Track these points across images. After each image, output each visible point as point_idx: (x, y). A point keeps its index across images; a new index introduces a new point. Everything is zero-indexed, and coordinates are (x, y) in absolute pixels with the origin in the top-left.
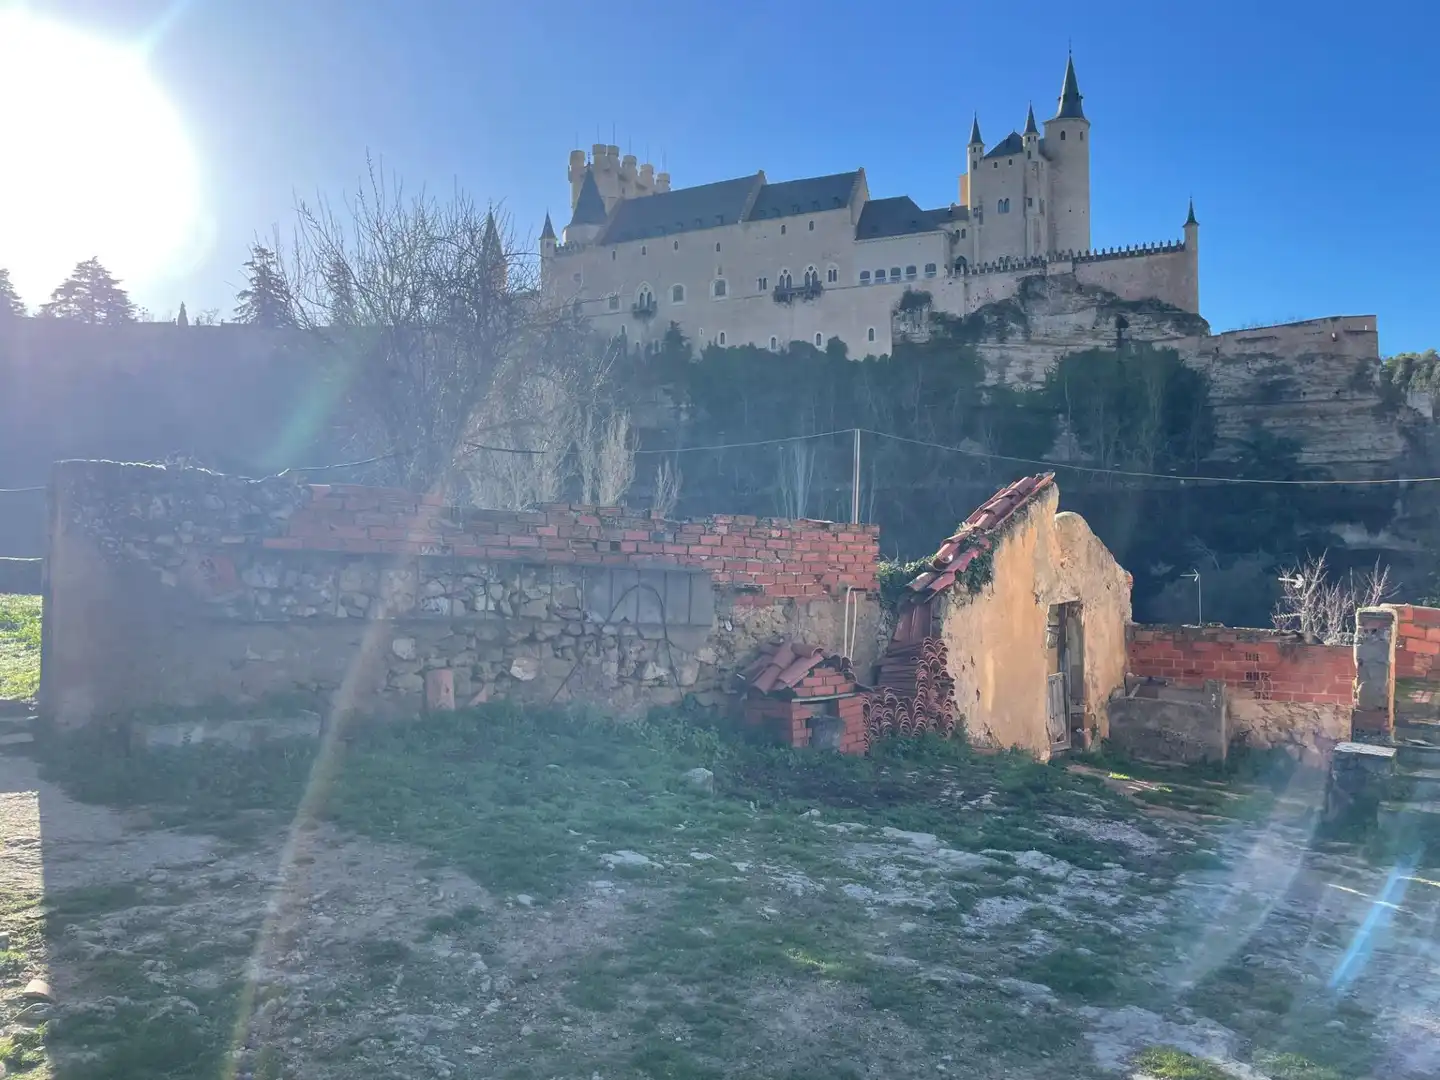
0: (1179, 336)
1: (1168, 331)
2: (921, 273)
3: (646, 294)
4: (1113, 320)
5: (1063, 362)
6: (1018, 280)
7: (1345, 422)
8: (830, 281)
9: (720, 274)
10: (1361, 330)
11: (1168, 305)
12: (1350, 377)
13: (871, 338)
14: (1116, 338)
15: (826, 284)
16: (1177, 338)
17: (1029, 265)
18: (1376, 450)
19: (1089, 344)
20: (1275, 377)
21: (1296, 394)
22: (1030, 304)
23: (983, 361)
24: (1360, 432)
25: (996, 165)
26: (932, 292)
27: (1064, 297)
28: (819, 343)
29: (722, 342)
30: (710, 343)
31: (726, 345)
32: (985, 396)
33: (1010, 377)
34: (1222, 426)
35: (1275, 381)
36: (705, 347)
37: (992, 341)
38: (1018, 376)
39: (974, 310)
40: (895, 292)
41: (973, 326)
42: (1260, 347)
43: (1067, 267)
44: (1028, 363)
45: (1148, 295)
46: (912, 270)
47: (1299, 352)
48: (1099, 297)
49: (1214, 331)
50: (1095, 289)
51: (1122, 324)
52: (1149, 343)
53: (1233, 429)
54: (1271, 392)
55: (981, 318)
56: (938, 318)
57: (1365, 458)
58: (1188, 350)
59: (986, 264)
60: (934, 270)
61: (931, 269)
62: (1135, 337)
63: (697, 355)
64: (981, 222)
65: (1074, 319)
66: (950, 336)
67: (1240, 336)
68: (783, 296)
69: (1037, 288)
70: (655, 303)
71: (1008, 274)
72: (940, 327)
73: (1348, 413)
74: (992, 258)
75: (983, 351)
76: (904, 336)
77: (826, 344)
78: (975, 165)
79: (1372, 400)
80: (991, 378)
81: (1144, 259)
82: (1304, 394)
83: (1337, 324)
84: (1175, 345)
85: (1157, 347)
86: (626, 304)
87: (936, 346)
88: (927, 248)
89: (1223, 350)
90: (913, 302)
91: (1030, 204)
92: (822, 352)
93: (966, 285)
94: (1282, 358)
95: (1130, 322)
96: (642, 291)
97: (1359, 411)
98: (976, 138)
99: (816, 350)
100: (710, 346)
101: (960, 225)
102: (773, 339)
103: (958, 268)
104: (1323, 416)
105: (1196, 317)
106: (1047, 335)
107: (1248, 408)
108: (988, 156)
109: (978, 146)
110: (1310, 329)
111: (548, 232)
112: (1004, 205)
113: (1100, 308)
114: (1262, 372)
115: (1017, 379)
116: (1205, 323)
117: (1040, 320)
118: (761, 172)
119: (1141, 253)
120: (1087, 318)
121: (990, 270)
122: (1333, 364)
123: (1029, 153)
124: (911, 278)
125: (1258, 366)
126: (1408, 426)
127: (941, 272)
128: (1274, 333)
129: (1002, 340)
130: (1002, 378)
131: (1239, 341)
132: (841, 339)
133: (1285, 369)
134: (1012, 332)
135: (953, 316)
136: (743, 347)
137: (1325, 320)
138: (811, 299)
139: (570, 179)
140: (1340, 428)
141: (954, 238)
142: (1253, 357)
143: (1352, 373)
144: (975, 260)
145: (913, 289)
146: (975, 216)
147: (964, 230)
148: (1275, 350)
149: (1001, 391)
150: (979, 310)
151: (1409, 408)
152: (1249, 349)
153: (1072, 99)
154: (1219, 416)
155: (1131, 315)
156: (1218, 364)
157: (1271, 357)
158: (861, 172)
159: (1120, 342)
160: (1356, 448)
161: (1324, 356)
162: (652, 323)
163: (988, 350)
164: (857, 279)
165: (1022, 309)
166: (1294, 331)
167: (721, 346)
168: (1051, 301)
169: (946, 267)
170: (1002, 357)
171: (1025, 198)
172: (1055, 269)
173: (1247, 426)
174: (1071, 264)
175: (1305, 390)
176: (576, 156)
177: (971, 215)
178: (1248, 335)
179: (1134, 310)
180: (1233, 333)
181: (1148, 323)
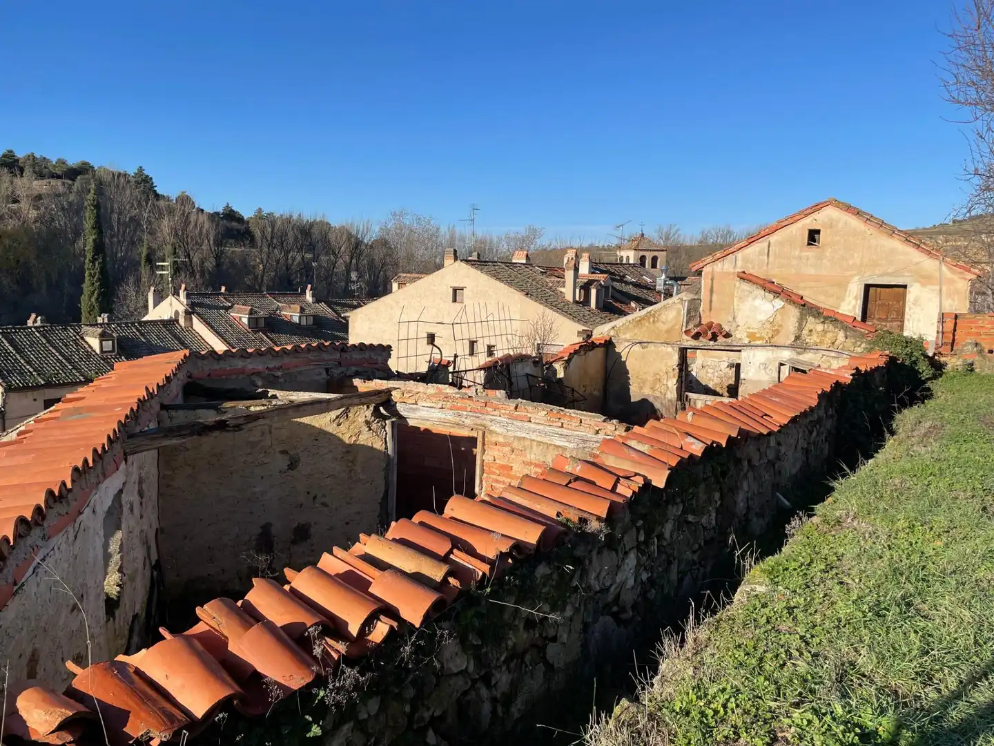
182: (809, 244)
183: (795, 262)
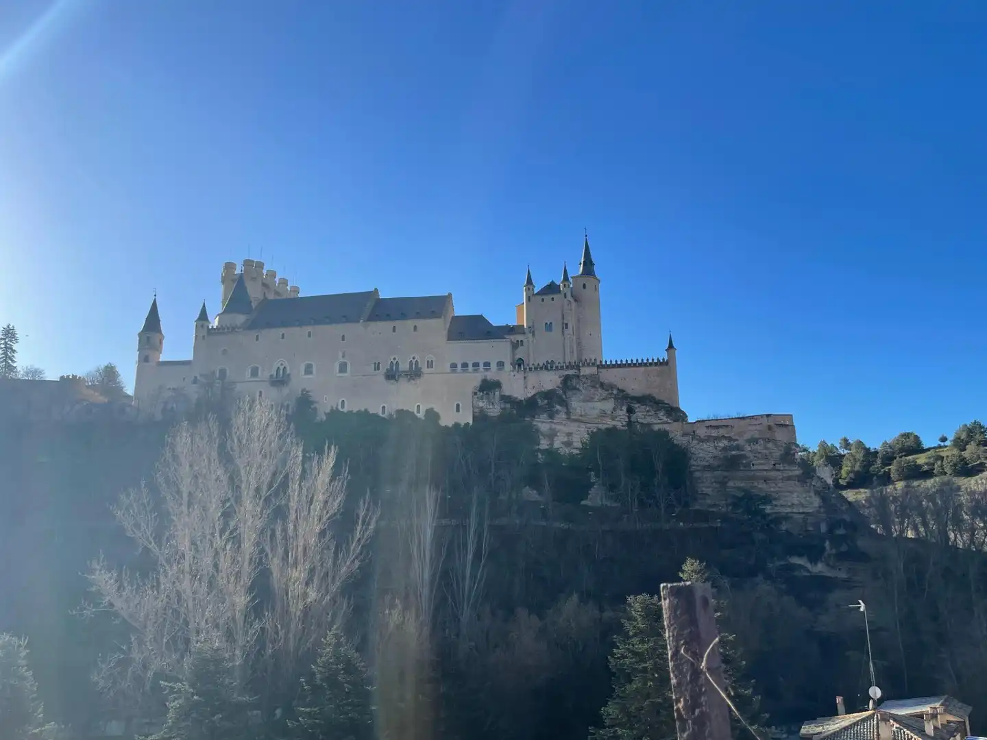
0: (669, 421)
1: (662, 417)
2: (494, 366)
3: (282, 368)
4: (624, 408)
5: (593, 435)
6: (560, 377)
7: (780, 485)
8: (428, 367)
9: (343, 357)
10: (785, 424)
11: (659, 400)
12: (781, 455)
13: (458, 410)
14: (627, 420)
15: (425, 370)
16: (667, 423)
17: (567, 367)
18: (803, 506)
19: (610, 423)
20: (733, 452)
21: (748, 465)
22: (569, 393)
23: (538, 430)
24: (792, 492)
25: (543, 300)
26: (501, 381)
27: (592, 390)
28: (418, 411)
29: (343, 407)
30: (332, 407)
31: (345, 410)
32: (540, 456)
33: (557, 444)
34: (701, 485)
35: (733, 455)
36: (328, 411)
37: (544, 417)
38: (563, 443)
39: (530, 395)
40: (475, 379)
41: (530, 406)
42: (722, 432)
43: (594, 370)
44: (569, 434)
45: (647, 392)
46: (487, 365)
47: (748, 436)
48: (615, 392)
49: (691, 419)
50: (611, 386)
51: (630, 411)
52: (649, 425)
53: (709, 487)
54: (732, 462)
55: (536, 402)
56: (506, 399)
57: (795, 510)
58: (675, 431)
59: (538, 364)
60: (503, 366)
61: (501, 364)
62: (639, 420)
63: (322, 416)
64: (533, 335)
65: (600, 406)
66: (515, 412)
67: (708, 424)
68: (391, 376)
69: (574, 382)
70: (289, 375)
71: (552, 373)
72: (508, 406)
73: (782, 479)
74: (541, 361)
75: (539, 424)
76: (482, 410)
77: (424, 413)
78: (529, 299)
79: (797, 471)
80: (544, 444)
81: (643, 369)
82: (753, 465)
83: (770, 418)
84: (667, 427)
85: (656, 428)
86: (264, 374)
87: (504, 418)
88: (498, 351)
89: (698, 432)
90: (488, 387)
91: (567, 328)
92: (420, 419)
93: (525, 378)
94: (737, 440)
95: (636, 411)
96: (279, 365)
97: (789, 478)
98: (529, 282)
99: (416, 417)
100: (332, 410)
101: (520, 337)
102: (384, 407)
103: (519, 365)
104: (766, 480)
105: (678, 410)
106: (581, 416)
107: (717, 473)
108: (538, 294)
109: (531, 287)
110: (754, 422)
111: (203, 316)
112: (549, 327)
113: (616, 399)
114: (725, 449)
115: (562, 446)
116: (684, 414)
117: (576, 404)
118: (376, 290)
119: (640, 365)
120: (609, 405)
121: (541, 368)
122: (770, 445)
123: (565, 294)
124: (487, 370)
125: (722, 445)
126: (819, 490)
127: (508, 367)
128: (730, 423)
129: (551, 417)
130: (552, 444)
131: (707, 427)
132: (435, 410)
133: (738, 448)
134: (558, 412)
135: (516, 398)
136: (359, 411)
137: (762, 416)
138: (414, 379)
139: (223, 282)
140: (777, 489)
141: (515, 346)
142: (717, 438)
143: (783, 452)
144: (531, 362)
145: (488, 378)
146: (530, 333)
147: (522, 341)
148: (732, 435)
149: (550, 453)
150: (534, 395)
151: (819, 477)
152: (714, 433)
153: (588, 264)
154: (699, 478)
155: (637, 406)
156: (695, 442)
157: (730, 439)
158: (450, 295)
159: (630, 423)
160: (789, 504)
161: (764, 439)
162: (286, 391)
163: (542, 424)
164: (448, 369)
165: (564, 397)
166: (742, 422)
167: (341, 410)
168: (583, 391)
169: (511, 364)
170: (550, 429)
171: (563, 323)
172: (586, 371)
173: (718, 486)
174: (596, 368)
175: (754, 462)
176: (229, 267)
177: (527, 331)
178: (714, 424)
179: (639, 402)
180: (703, 421)
181: (648, 411)
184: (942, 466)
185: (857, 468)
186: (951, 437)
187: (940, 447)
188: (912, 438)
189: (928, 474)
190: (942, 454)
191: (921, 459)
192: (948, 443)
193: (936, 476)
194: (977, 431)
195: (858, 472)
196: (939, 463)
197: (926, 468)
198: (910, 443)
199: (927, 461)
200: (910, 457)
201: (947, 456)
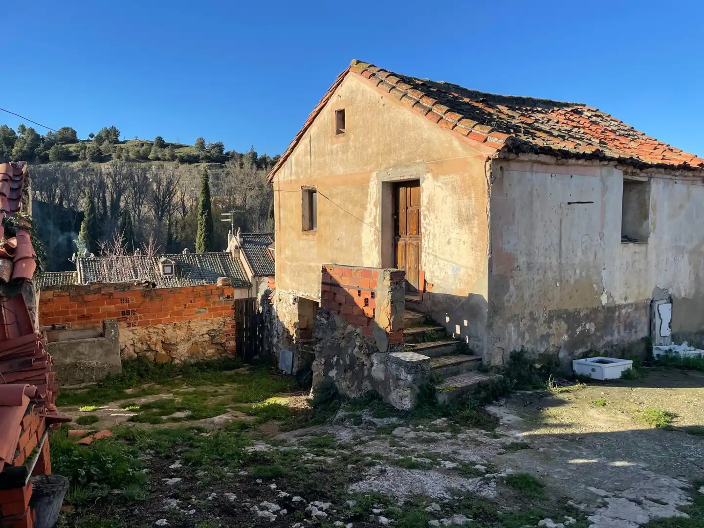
182: (339, 132)
183: (328, 158)
184: (85, 153)
185: (25, 149)
186: (96, 136)
187: (88, 141)
188: (70, 131)
189: (75, 159)
190: (88, 146)
191: (72, 148)
192: (93, 139)
193: (80, 160)
194: (113, 133)
195: (25, 151)
196: (83, 151)
197: (74, 154)
198: (68, 134)
199: (76, 149)
200: (66, 145)
201: (89, 147)
